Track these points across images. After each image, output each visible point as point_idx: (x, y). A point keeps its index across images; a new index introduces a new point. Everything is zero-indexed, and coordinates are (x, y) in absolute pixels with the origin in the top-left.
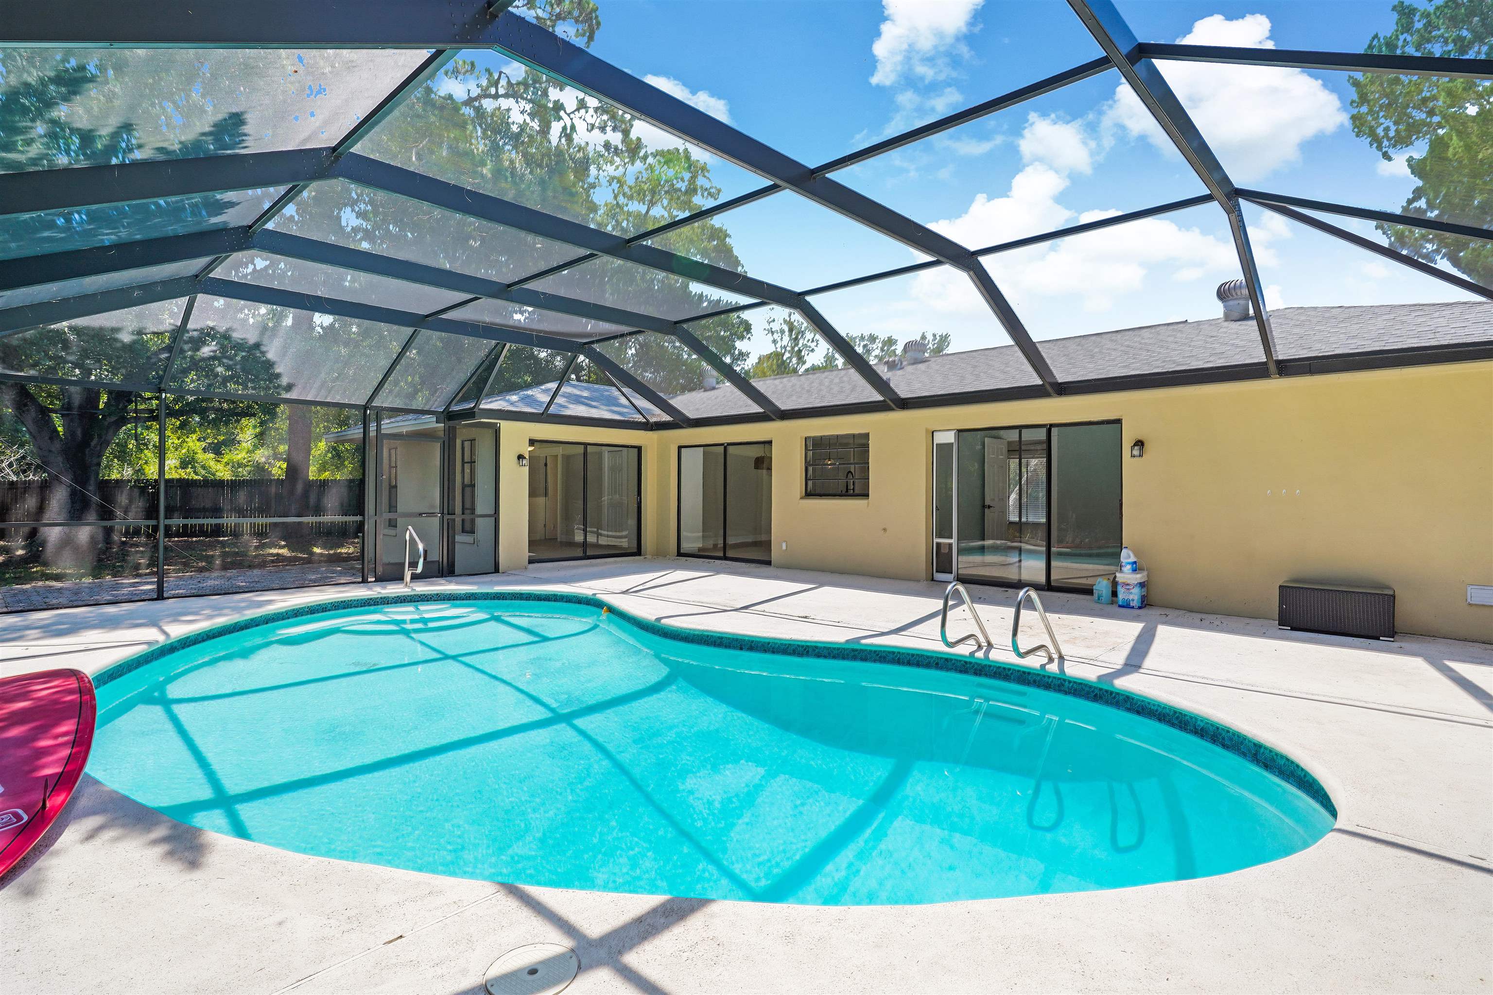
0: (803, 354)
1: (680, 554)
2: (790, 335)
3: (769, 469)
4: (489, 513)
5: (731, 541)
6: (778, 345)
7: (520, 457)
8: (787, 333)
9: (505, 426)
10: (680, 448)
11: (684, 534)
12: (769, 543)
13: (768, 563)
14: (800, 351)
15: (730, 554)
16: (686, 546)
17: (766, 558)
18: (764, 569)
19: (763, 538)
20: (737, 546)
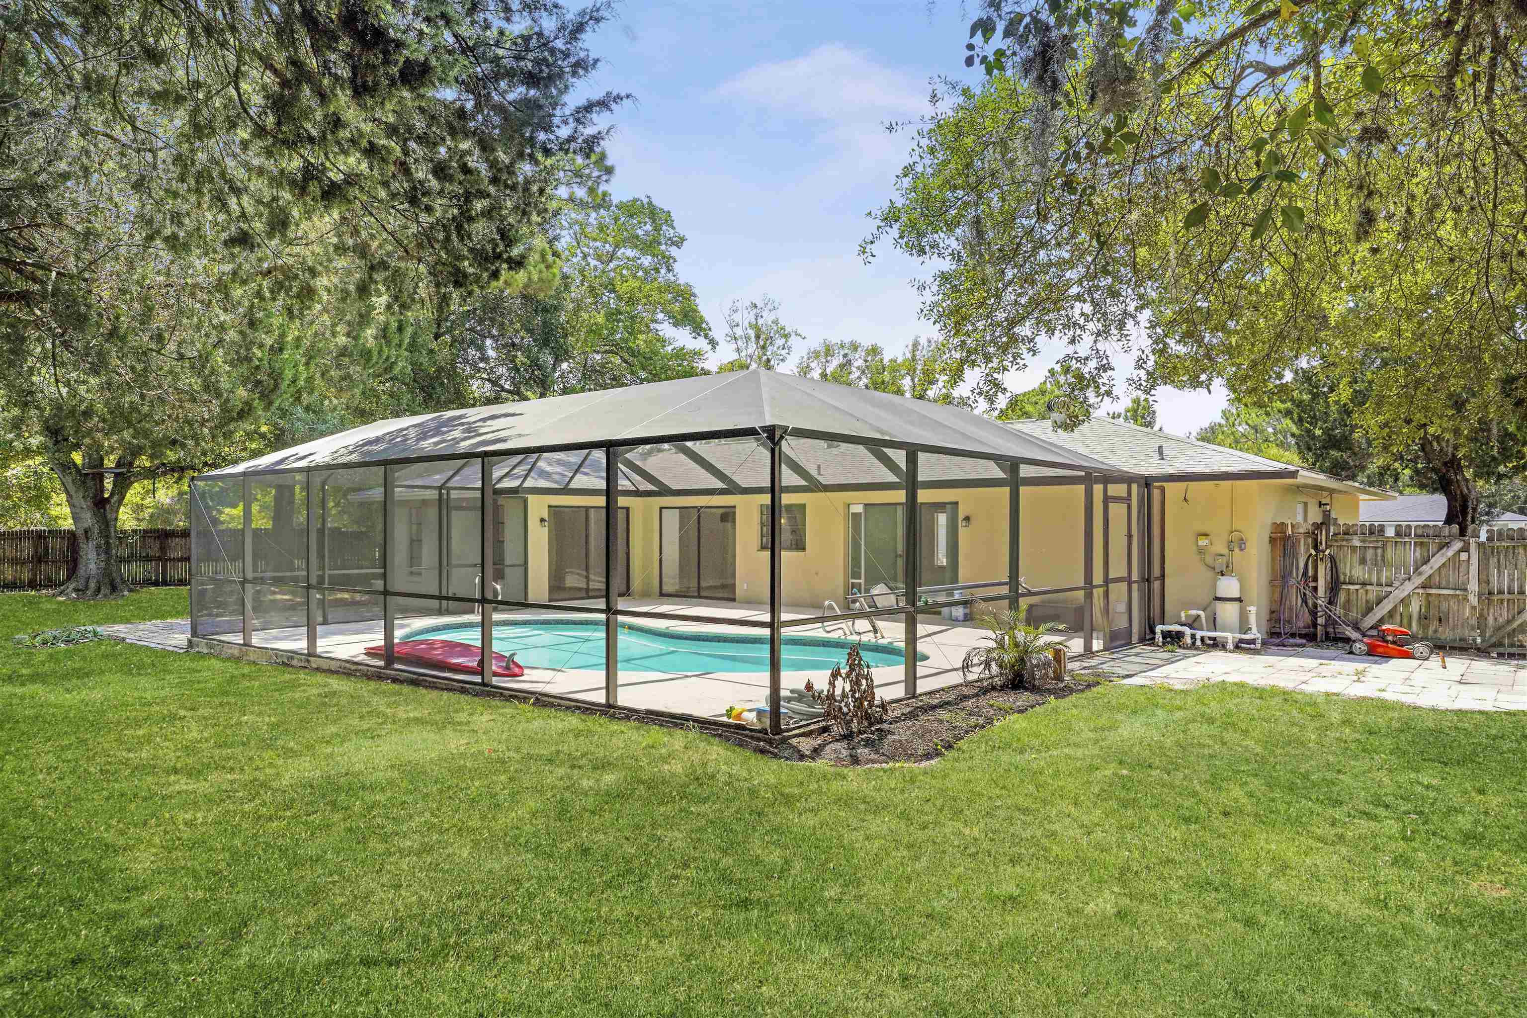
0: (772, 362)
1: (662, 594)
2: (757, 343)
3: (734, 521)
4: (518, 562)
5: (703, 584)
6: (743, 354)
7: (542, 520)
8: (753, 339)
9: (531, 498)
10: (661, 508)
11: (664, 580)
12: (733, 587)
13: (734, 600)
14: (768, 360)
15: (703, 594)
16: (667, 589)
17: (731, 596)
18: (731, 604)
19: (730, 581)
20: (709, 588)
